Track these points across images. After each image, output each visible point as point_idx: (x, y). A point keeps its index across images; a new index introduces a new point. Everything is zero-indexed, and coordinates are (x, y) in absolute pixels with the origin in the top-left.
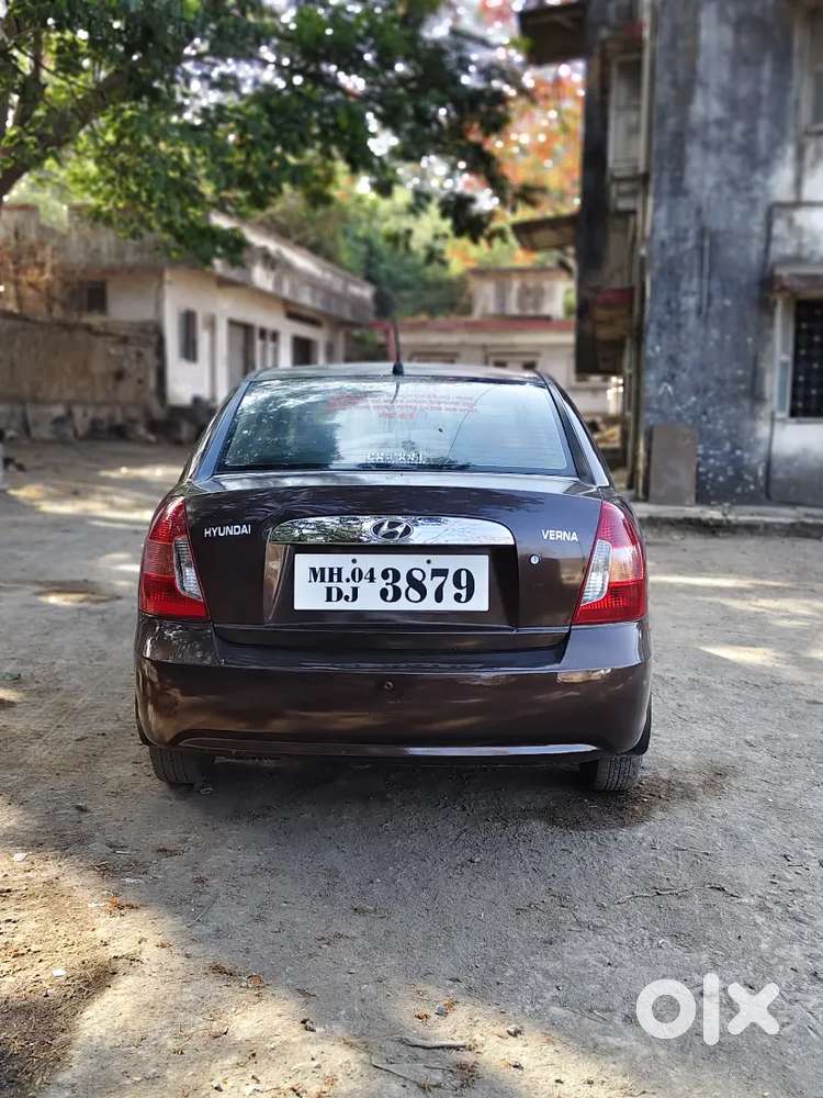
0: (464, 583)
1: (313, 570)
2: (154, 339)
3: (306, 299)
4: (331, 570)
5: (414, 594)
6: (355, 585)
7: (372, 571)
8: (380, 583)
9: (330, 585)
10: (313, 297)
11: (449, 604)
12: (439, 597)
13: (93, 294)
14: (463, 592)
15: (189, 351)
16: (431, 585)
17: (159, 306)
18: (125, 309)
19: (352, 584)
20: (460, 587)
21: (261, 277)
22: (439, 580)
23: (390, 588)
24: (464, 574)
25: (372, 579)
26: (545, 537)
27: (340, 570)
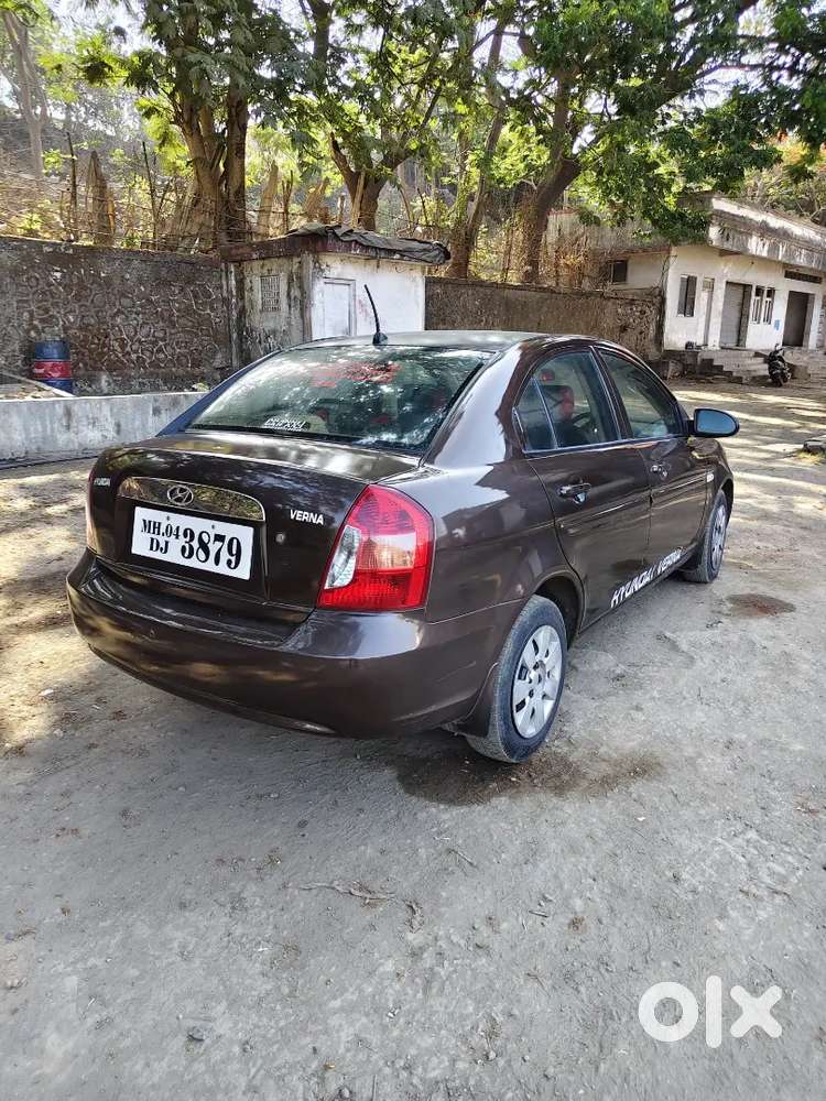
0: (234, 552)
1: (144, 521)
2: (657, 300)
3: (801, 260)
4: (155, 523)
5: (202, 555)
6: (167, 539)
7: (178, 528)
8: (182, 541)
9: (153, 536)
10: (810, 258)
11: (222, 569)
12: (217, 561)
13: (617, 269)
14: (233, 559)
15: (687, 307)
16: (214, 547)
17: (664, 273)
18: (640, 278)
19: (165, 538)
20: (232, 555)
21: (756, 246)
22: (219, 544)
23: (187, 546)
24: (235, 541)
25: (177, 536)
26: (292, 517)
27: (159, 524)
